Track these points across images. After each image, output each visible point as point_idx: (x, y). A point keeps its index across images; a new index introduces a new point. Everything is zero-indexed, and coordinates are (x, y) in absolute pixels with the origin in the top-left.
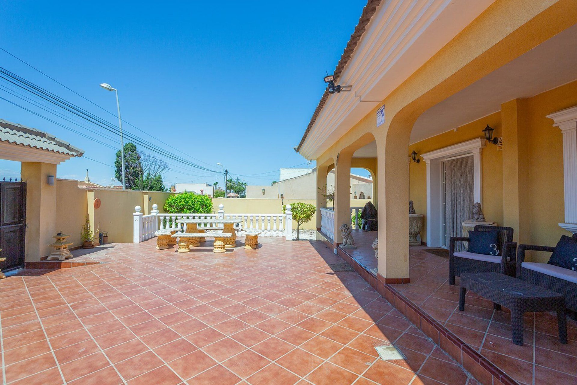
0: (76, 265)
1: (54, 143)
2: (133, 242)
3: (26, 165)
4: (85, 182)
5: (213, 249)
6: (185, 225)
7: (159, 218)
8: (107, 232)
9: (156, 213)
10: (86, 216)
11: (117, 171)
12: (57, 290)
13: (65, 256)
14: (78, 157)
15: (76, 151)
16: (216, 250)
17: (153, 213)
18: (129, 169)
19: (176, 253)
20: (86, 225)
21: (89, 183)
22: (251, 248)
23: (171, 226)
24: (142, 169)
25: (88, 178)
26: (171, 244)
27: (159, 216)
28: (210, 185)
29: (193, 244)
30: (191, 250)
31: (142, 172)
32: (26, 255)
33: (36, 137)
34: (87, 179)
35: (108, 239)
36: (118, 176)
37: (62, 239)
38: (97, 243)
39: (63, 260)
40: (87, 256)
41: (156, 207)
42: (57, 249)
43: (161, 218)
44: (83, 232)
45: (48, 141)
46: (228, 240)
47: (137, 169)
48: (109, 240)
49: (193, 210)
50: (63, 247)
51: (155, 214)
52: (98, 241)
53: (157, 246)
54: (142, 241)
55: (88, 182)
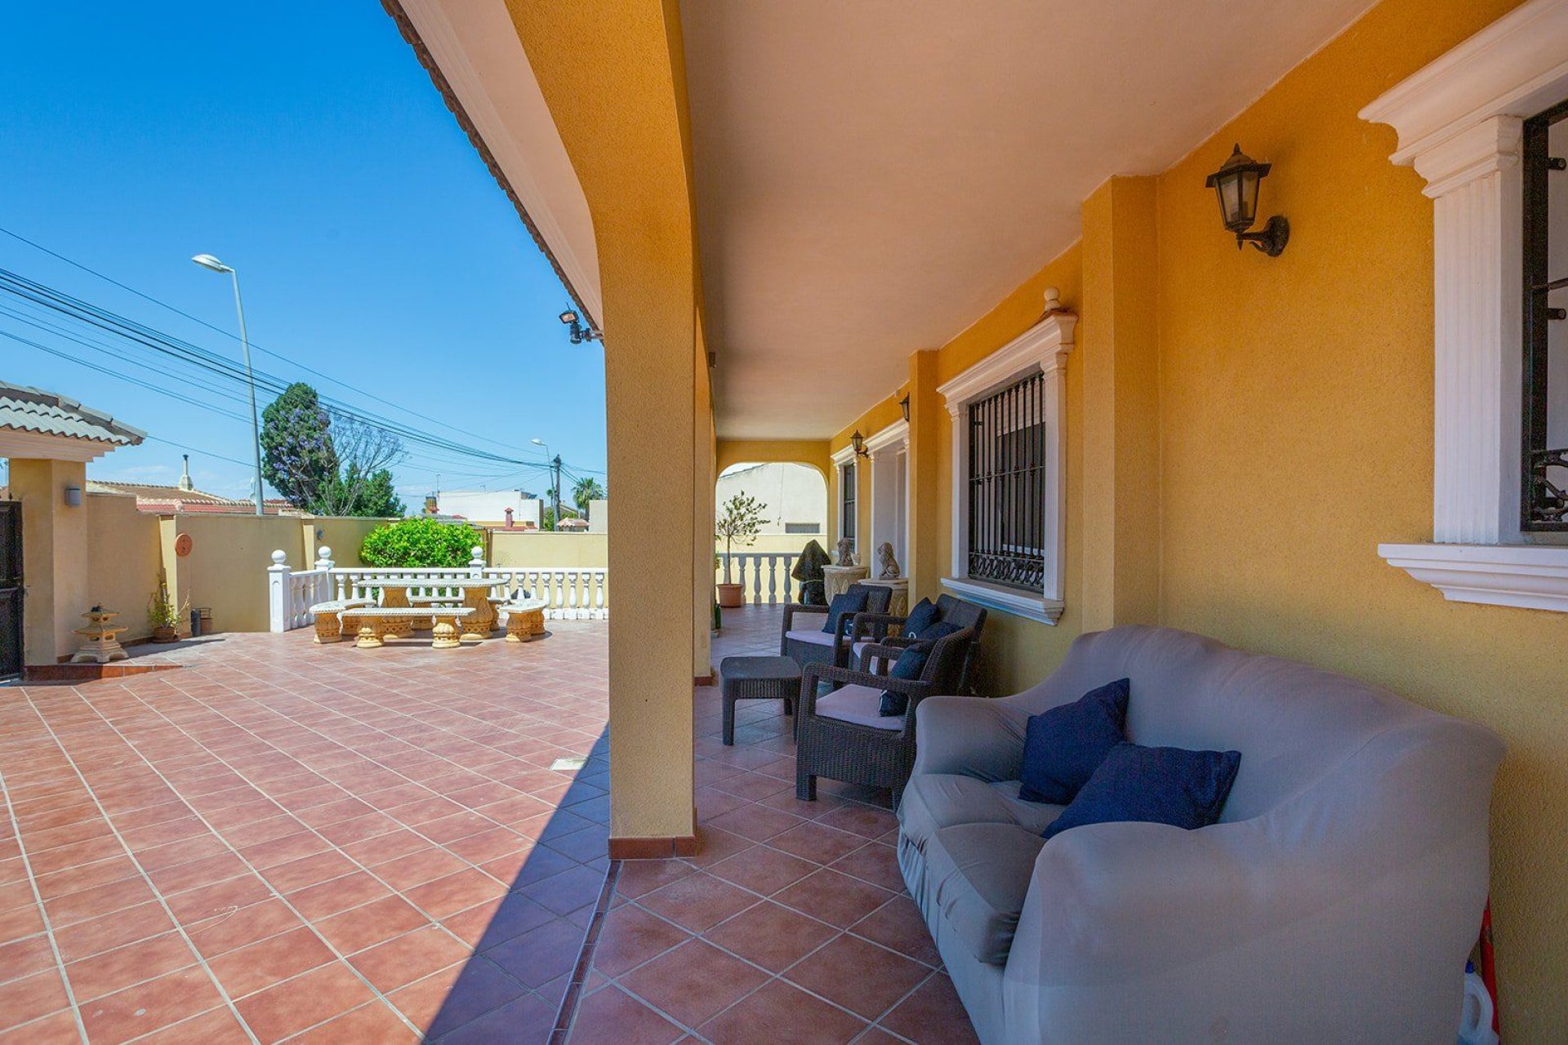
0: (133, 670)
1: (76, 417)
2: (269, 631)
3: (15, 464)
4: (181, 489)
5: (432, 643)
6: (381, 591)
7: (335, 577)
8: (210, 609)
9: (327, 566)
10: (158, 572)
11: (266, 459)
12: (89, 704)
13: (110, 655)
14: (133, 445)
15: (127, 433)
16: (438, 643)
17: (320, 566)
18: (298, 455)
19: (352, 650)
20: (159, 593)
21: (192, 491)
22: (518, 640)
23: (348, 596)
24: (334, 455)
25: (189, 478)
26: (350, 633)
27: (335, 574)
28: (533, 497)
29: (397, 632)
30: (385, 645)
31: (334, 463)
32: (28, 652)
33: (35, 405)
34: (186, 482)
35: (211, 623)
36: (269, 473)
37: (102, 620)
38: (186, 631)
39: (104, 661)
40: (160, 655)
41: (326, 554)
42: (92, 640)
43: (339, 578)
44: (152, 607)
45: (65, 415)
46: (471, 623)
47: (320, 455)
48: (215, 627)
49: (429, 561)
50: (105, 635)
51: (325, 569)
52: (188, 627)
53: (316, 636)
54: (292, 629)
55: (189, 489)
